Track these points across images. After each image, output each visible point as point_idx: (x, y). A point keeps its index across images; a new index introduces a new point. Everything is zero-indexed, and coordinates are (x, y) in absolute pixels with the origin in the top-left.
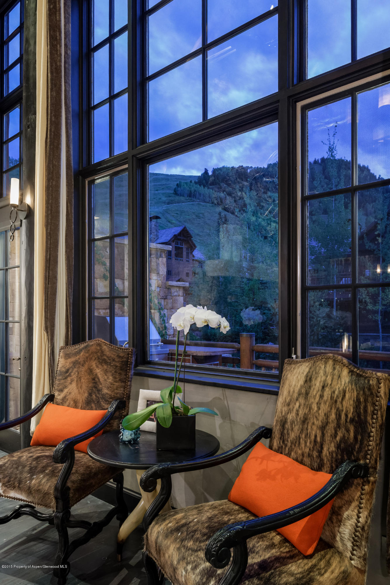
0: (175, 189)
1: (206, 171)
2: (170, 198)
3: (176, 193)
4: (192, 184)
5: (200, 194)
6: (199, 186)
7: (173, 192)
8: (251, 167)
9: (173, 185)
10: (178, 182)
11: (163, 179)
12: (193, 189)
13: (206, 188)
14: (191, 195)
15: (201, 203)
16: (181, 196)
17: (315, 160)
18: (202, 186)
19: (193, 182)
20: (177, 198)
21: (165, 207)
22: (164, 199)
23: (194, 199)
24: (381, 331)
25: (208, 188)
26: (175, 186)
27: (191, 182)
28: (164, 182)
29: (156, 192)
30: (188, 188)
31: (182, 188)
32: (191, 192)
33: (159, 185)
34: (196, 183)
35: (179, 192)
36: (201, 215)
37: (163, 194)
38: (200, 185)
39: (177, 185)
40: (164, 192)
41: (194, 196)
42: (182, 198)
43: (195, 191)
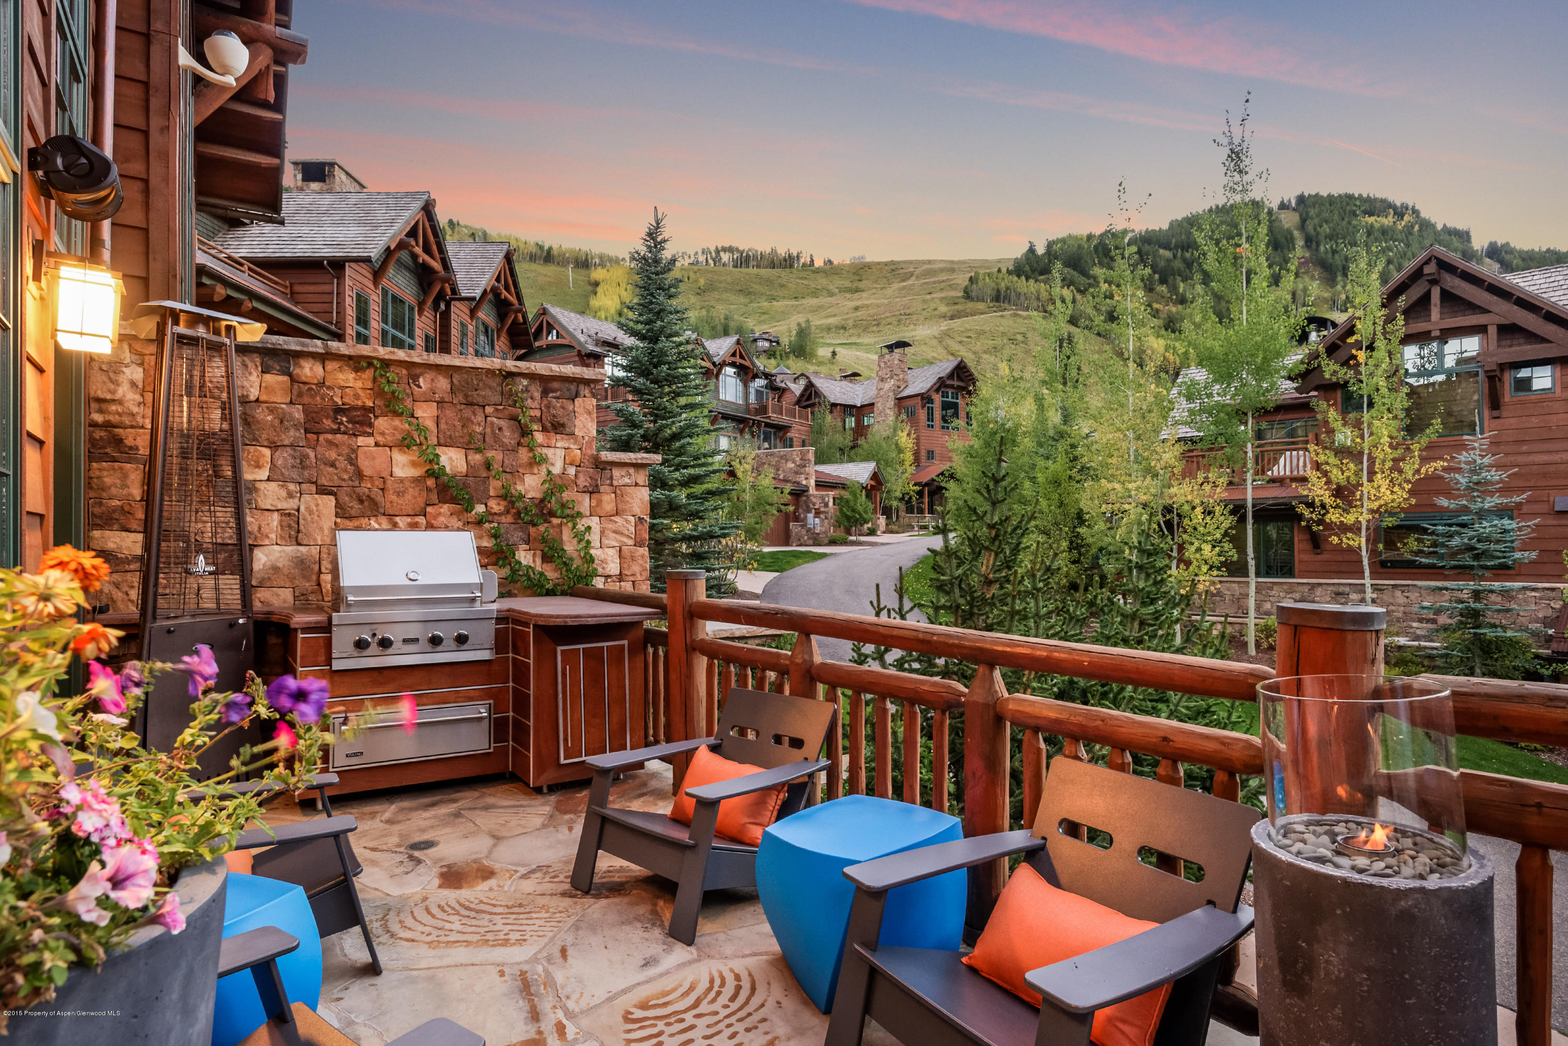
0: (966, 287)
1: (1032, 250)
2: (956, 307)
3: (968, 295)
4: (1000, 276)
5: (1019, 295)
6: (1016, 278)
7: (961, 294)
8: (1133, 231)
9: (962, 280)
10: (973, 274)
11: (942, 270)
12: (1003, 285)
13: (1032, 282)
14: (1000, 298)
15: (1020, 312)
16: (978, 300)
17: (1282, 202)
18: (1023, 278)
19: (1004, 270)
20: (970, 305)
21: (945, 325)
22: (943, 309)
23: (1006, 305)
24: (1367, 573)
25: (1036, 281)
26: (967, 283)
27: (999, 271)
28: (943, 276)
29: (928, 297)
30: (993, 285)
31: (980, 284)
32: (998, 291)
33: (934, 282)
34: (1009, 272)
35: (974, 294)
36: (1020, 337)
37: (942, 299)
38: (1019, 276)
39: (971, 278)
40: (943, 295)
41: (1007, 299)
42: (981, 306)
43: (1008, 288)
